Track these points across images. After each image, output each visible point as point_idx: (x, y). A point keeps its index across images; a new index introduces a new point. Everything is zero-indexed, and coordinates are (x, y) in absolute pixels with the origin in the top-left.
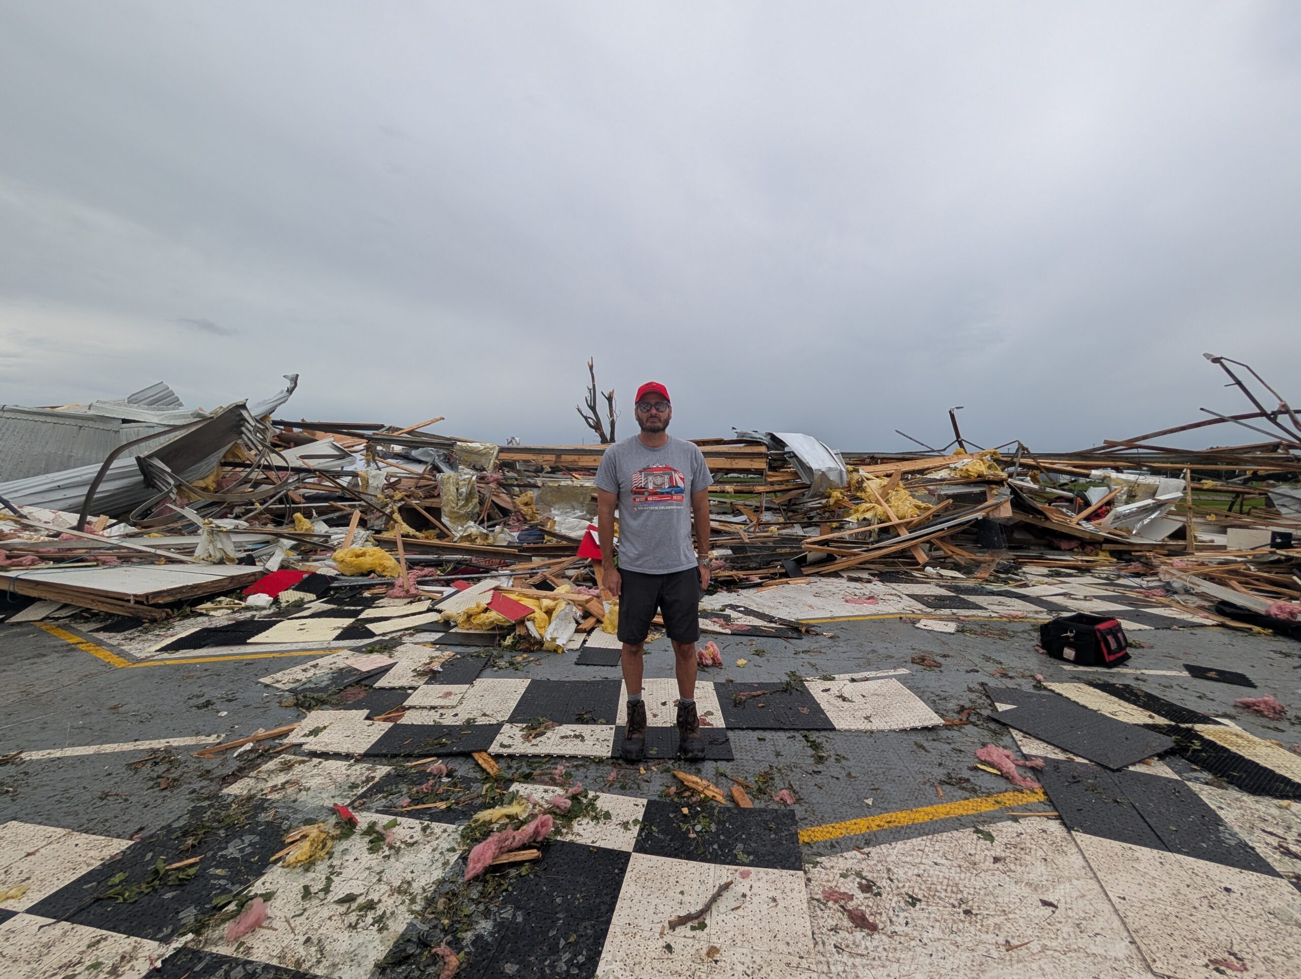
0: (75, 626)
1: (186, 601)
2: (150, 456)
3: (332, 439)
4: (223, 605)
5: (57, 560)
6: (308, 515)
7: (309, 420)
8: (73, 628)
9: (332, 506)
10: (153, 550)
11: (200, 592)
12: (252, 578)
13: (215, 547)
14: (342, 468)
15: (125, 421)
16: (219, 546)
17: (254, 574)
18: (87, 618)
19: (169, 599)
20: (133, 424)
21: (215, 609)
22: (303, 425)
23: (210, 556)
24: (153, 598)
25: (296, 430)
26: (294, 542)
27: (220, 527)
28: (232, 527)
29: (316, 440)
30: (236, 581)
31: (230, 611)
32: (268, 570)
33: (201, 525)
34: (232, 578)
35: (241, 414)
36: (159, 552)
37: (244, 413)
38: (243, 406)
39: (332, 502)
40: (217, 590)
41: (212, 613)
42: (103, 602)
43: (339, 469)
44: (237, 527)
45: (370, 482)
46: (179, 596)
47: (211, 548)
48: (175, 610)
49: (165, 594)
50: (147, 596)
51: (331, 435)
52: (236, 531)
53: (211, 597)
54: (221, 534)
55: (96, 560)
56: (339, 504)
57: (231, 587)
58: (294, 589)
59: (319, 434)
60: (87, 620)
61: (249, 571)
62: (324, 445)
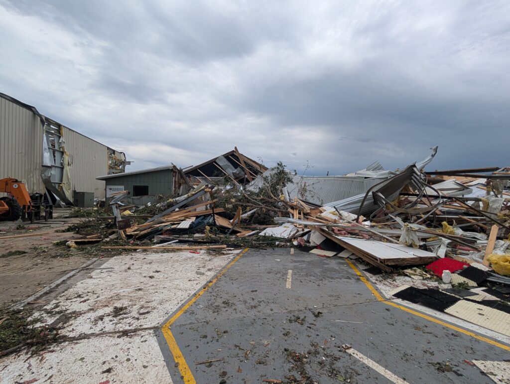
0: (357, 264)
1: (400, 266)
2: (377, 192)
3: (454, 179)
4: (417, 273)
5: (352, 234)
6: (450, 222)
7: (439, 171)
8: (357, 266)
9: (460, 218)
10: (381, 235)
11: (406, 263)
12: (431, 260)
13: (409, 238)
14: (463, 196)
15: (366, 178)
16: (411, 238)
17: (431, 258)
18: (360, 262)
19: (393, 264)
20: (368, 179)
21: (414, 275)
22: (436, 173)
23: (406, 242)
24: (387, 262)
25: (433, 176)
26: (450, 241)
27: (411, 228)
28: (418, 229)
29: (444, 181)
30: (422, 260)
31: (422, 278)
32: (438, 256)
33: (403, 226)
34: (421, 258)
35: (413, 169)
36: (384, 236)
37: (415, 169)
38: (414, 166)
39: (460, 216)
40: (413, 263)
41: (412, 276)
42: (367, 257)
43: (461, 196)
44: (420, 229)
45: (490, 205)
46: (397, 263)
47: (407, 238)
48: (395, 270)
49: (391, 261)
50: (385, 260)
51: (453, 177)
52: (419, 231)
53: (410, 267)
54: (412, 232)
55: (362, 236)
56: (466, 217)
57: (420, 263)
58: (459, 274)
59: (445, 177)
60: (361, 263)
61: (429, 256)
62: (450, 183)
